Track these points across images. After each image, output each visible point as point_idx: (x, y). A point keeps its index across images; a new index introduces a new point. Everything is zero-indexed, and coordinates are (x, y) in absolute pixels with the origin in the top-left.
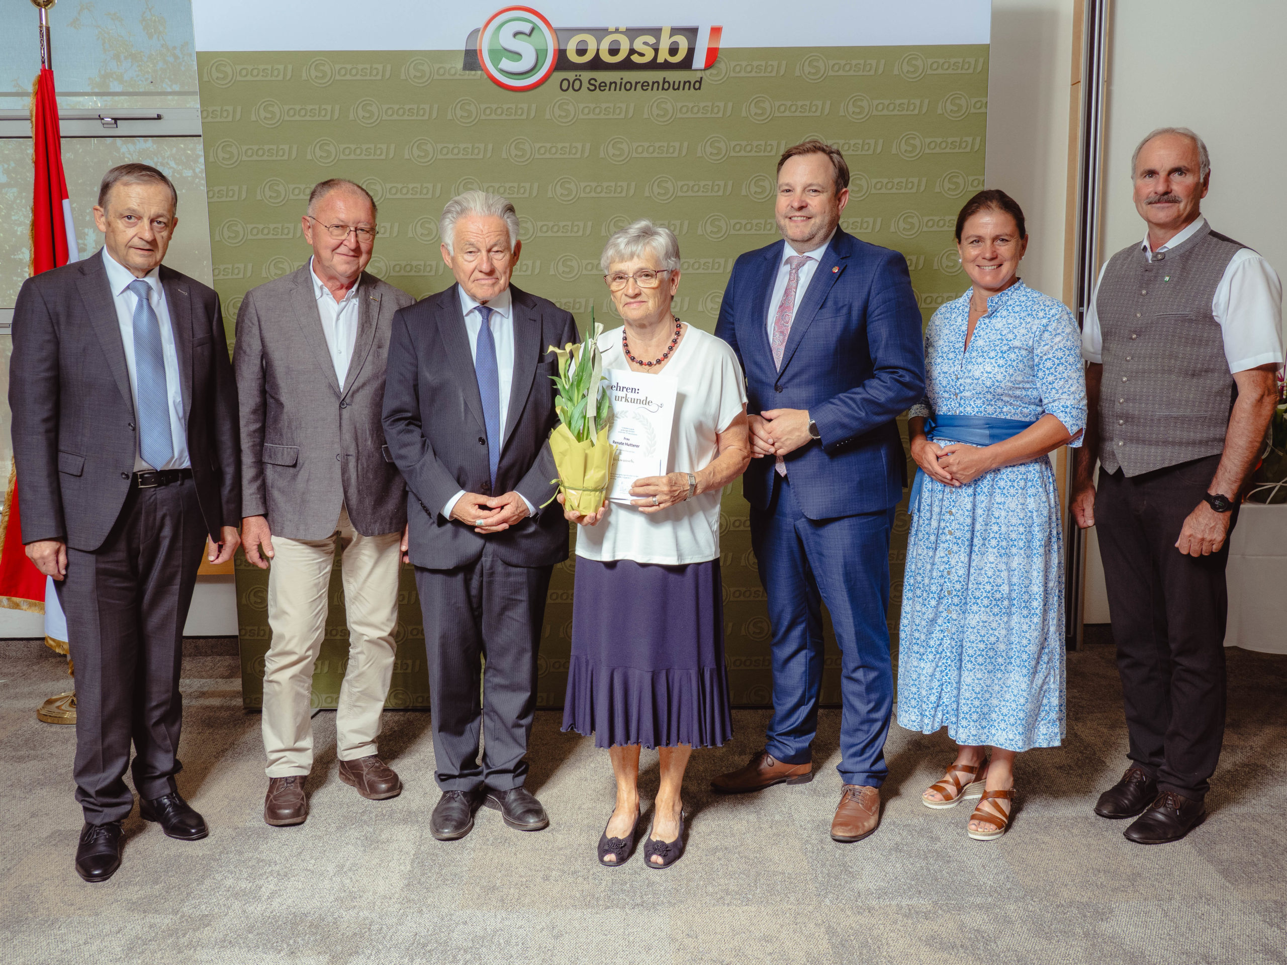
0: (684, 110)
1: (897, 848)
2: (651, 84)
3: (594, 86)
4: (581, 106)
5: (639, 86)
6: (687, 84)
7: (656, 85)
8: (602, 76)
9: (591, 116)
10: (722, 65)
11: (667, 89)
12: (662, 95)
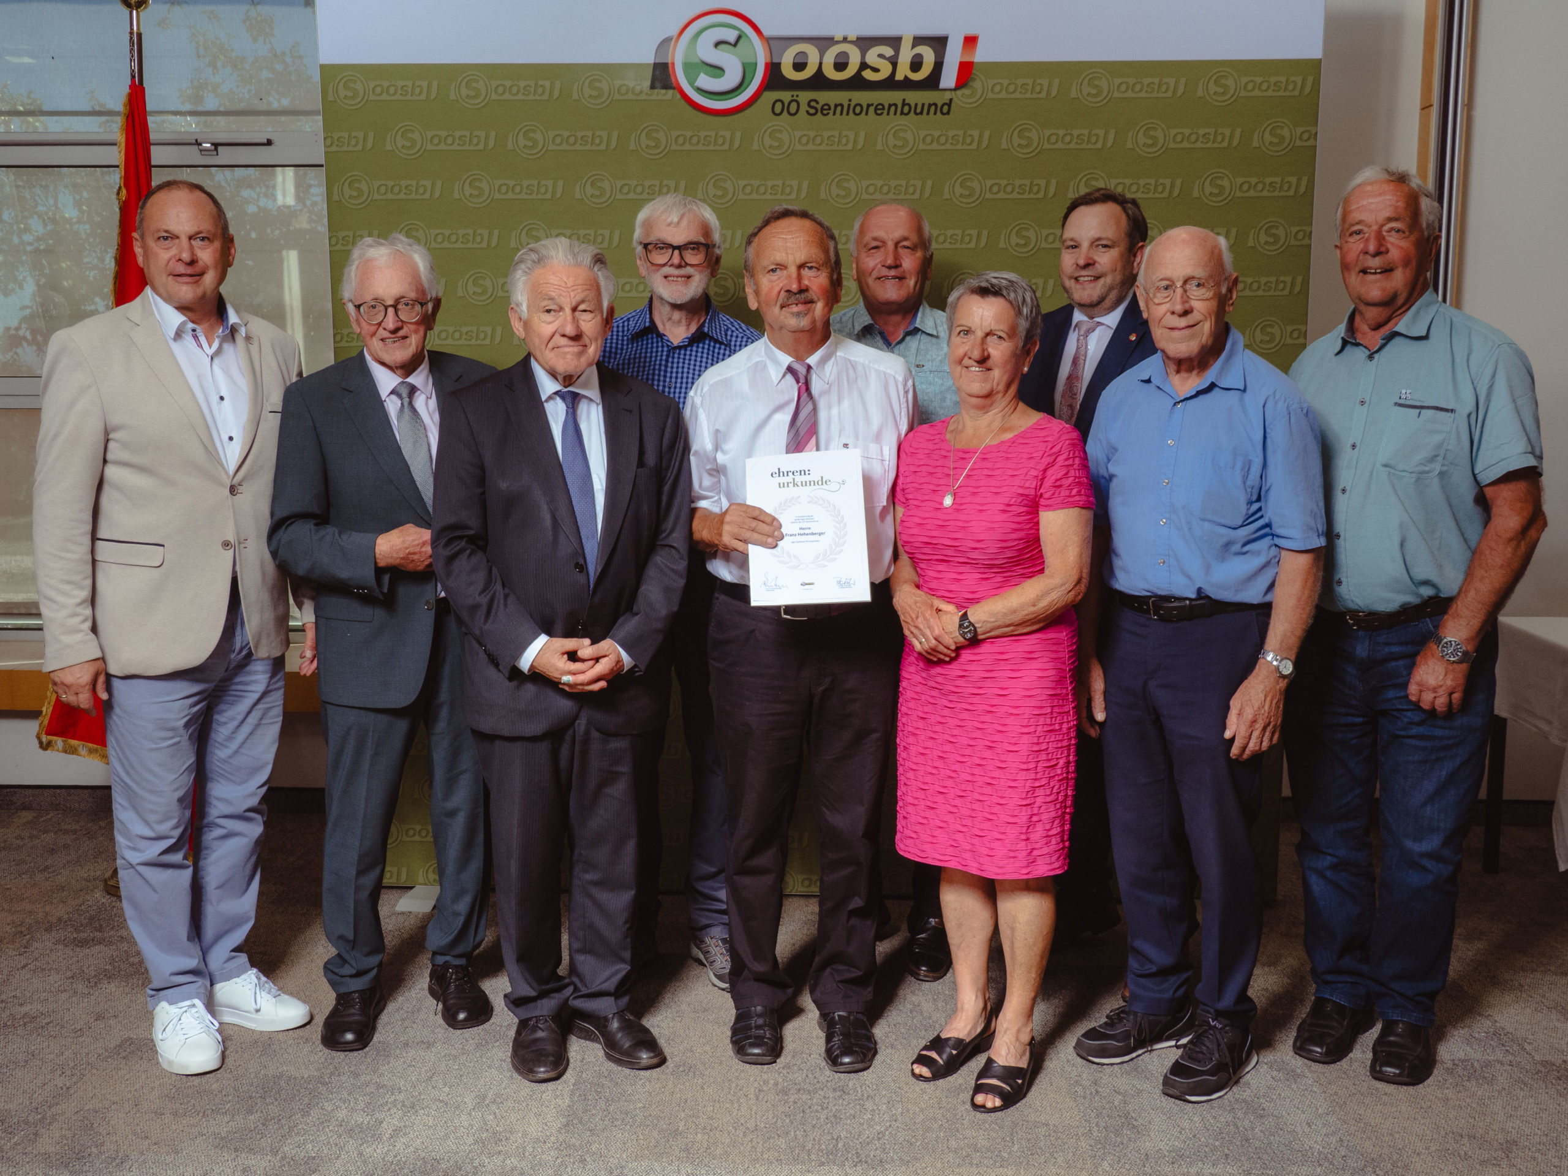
2: (886, 107)
3: (817, 110)
4: (798, 134)
5: (872, 109)
6: (933, 108)
7: (893, 108)
8: (825, 97)
10: (977, 84)
11: (907, 114)
12: (901, 120)
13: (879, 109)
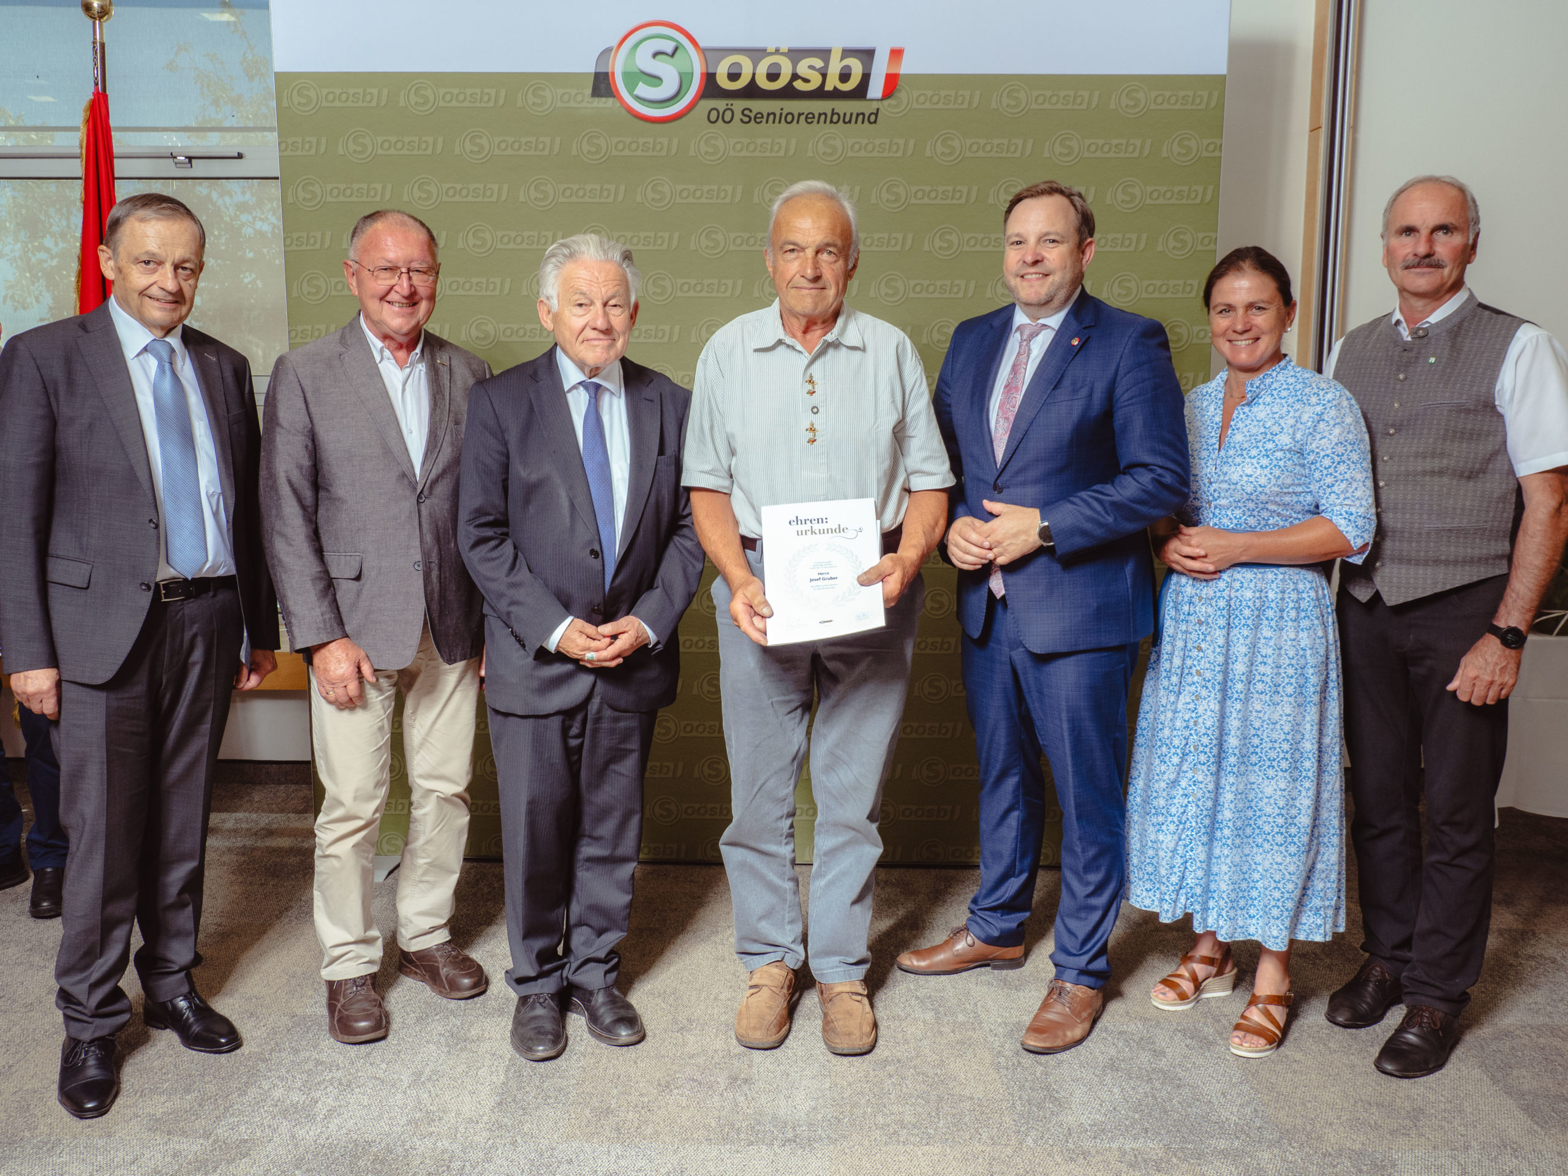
0: (857, 147)
1: (1112, 1065)
2: (817, 116)
3: (750, 118)
4: (733, 141)
6: (861, 117)
7: (823, 117)
8: (758, 106)
9: (744, 153)
10: (903, 95)
11: (836, 123)
12: (830, 128)
13: (810, 117)
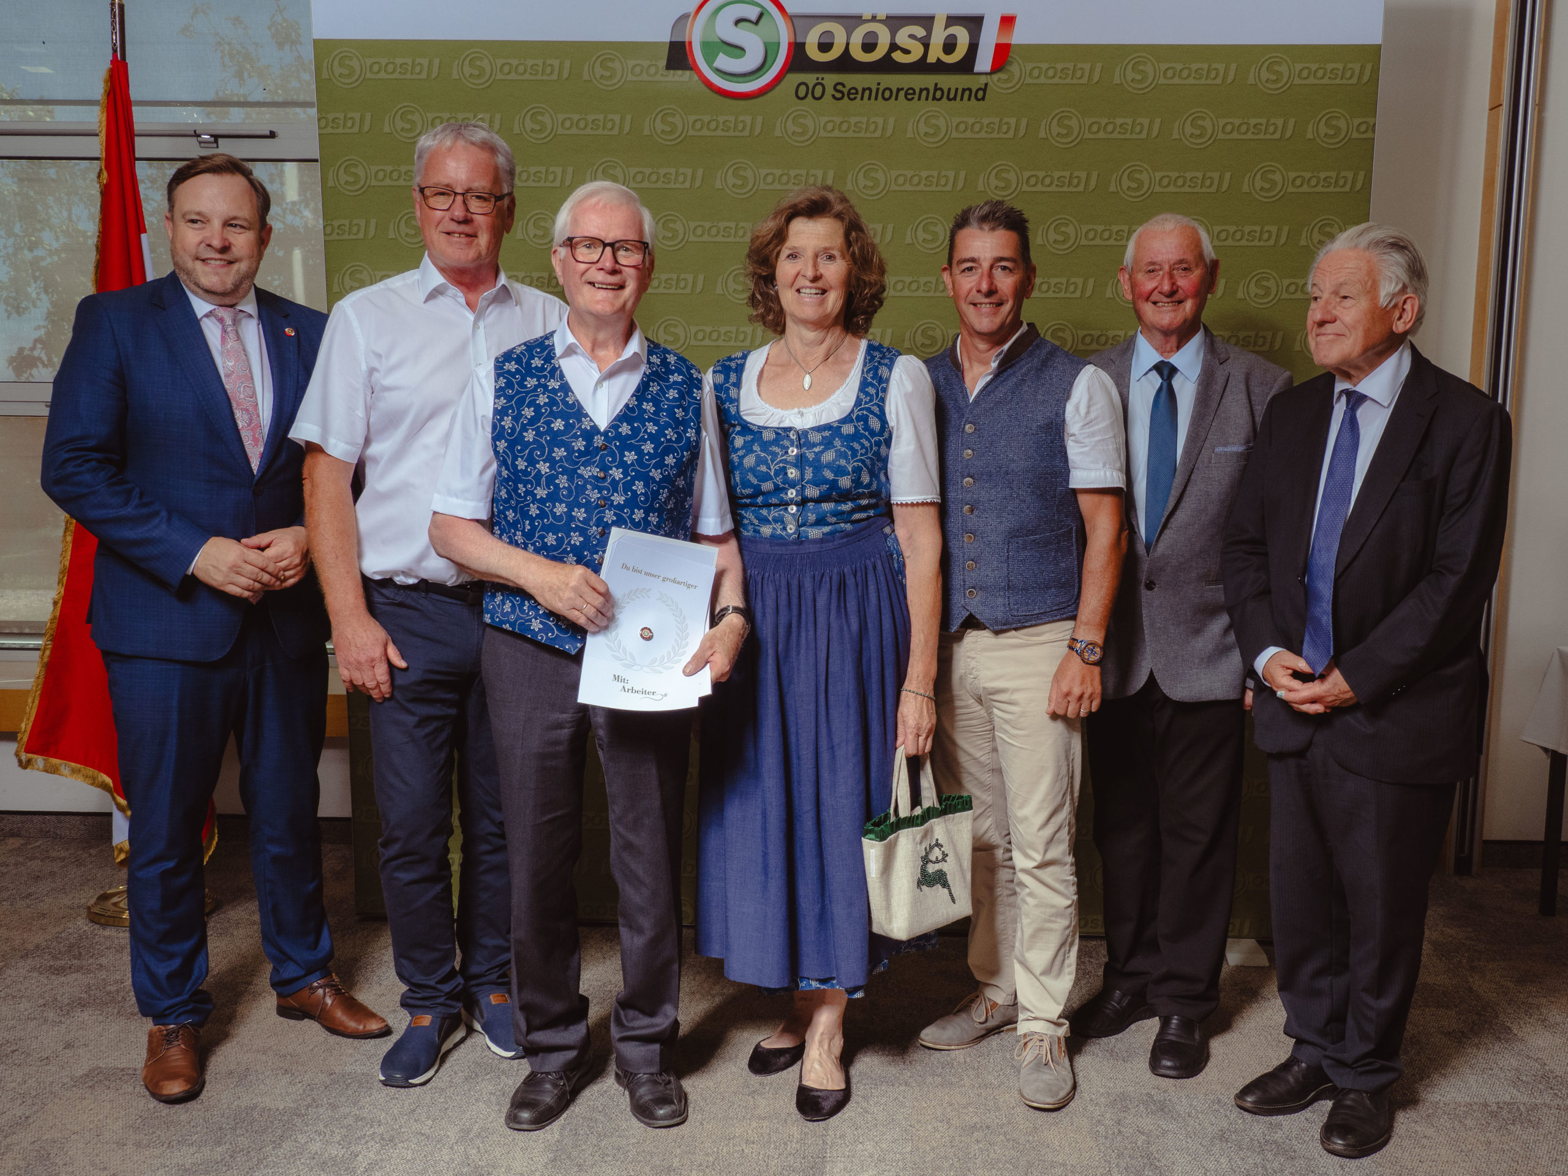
2: (917, 91)
3: (842, 94)
4: (824, 119)
5: (902, 93)
6: (967, 93)
7: (924, 93)
8: (852, 80)
10: (1015, 68)
11: (940, 99)
12: (932, 106)
13: (910, 94)
